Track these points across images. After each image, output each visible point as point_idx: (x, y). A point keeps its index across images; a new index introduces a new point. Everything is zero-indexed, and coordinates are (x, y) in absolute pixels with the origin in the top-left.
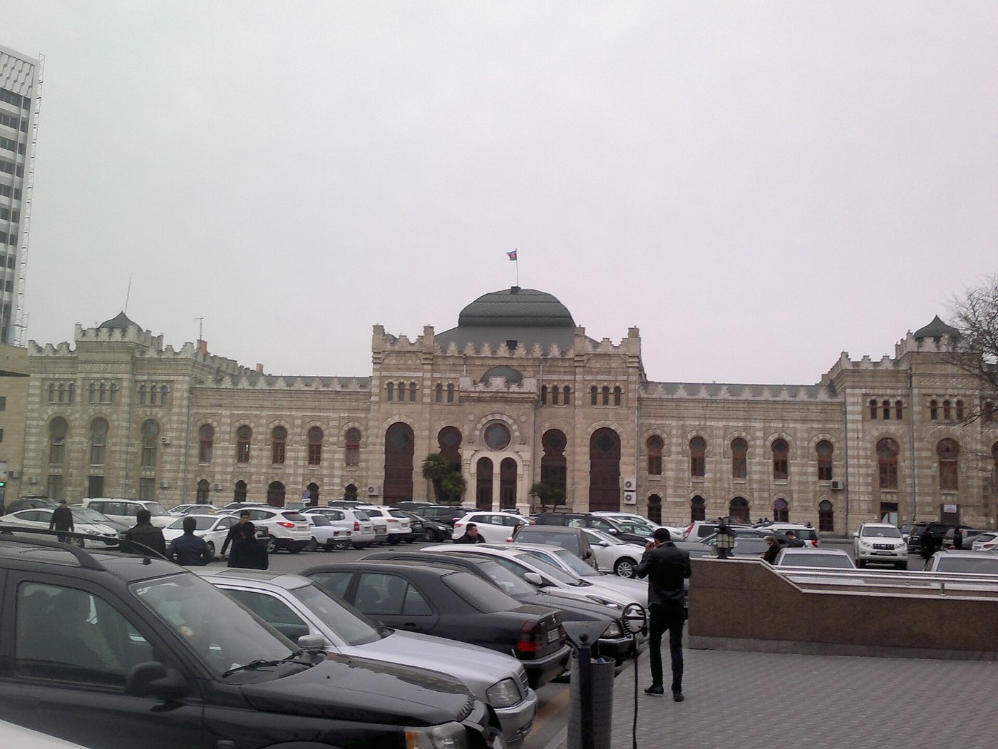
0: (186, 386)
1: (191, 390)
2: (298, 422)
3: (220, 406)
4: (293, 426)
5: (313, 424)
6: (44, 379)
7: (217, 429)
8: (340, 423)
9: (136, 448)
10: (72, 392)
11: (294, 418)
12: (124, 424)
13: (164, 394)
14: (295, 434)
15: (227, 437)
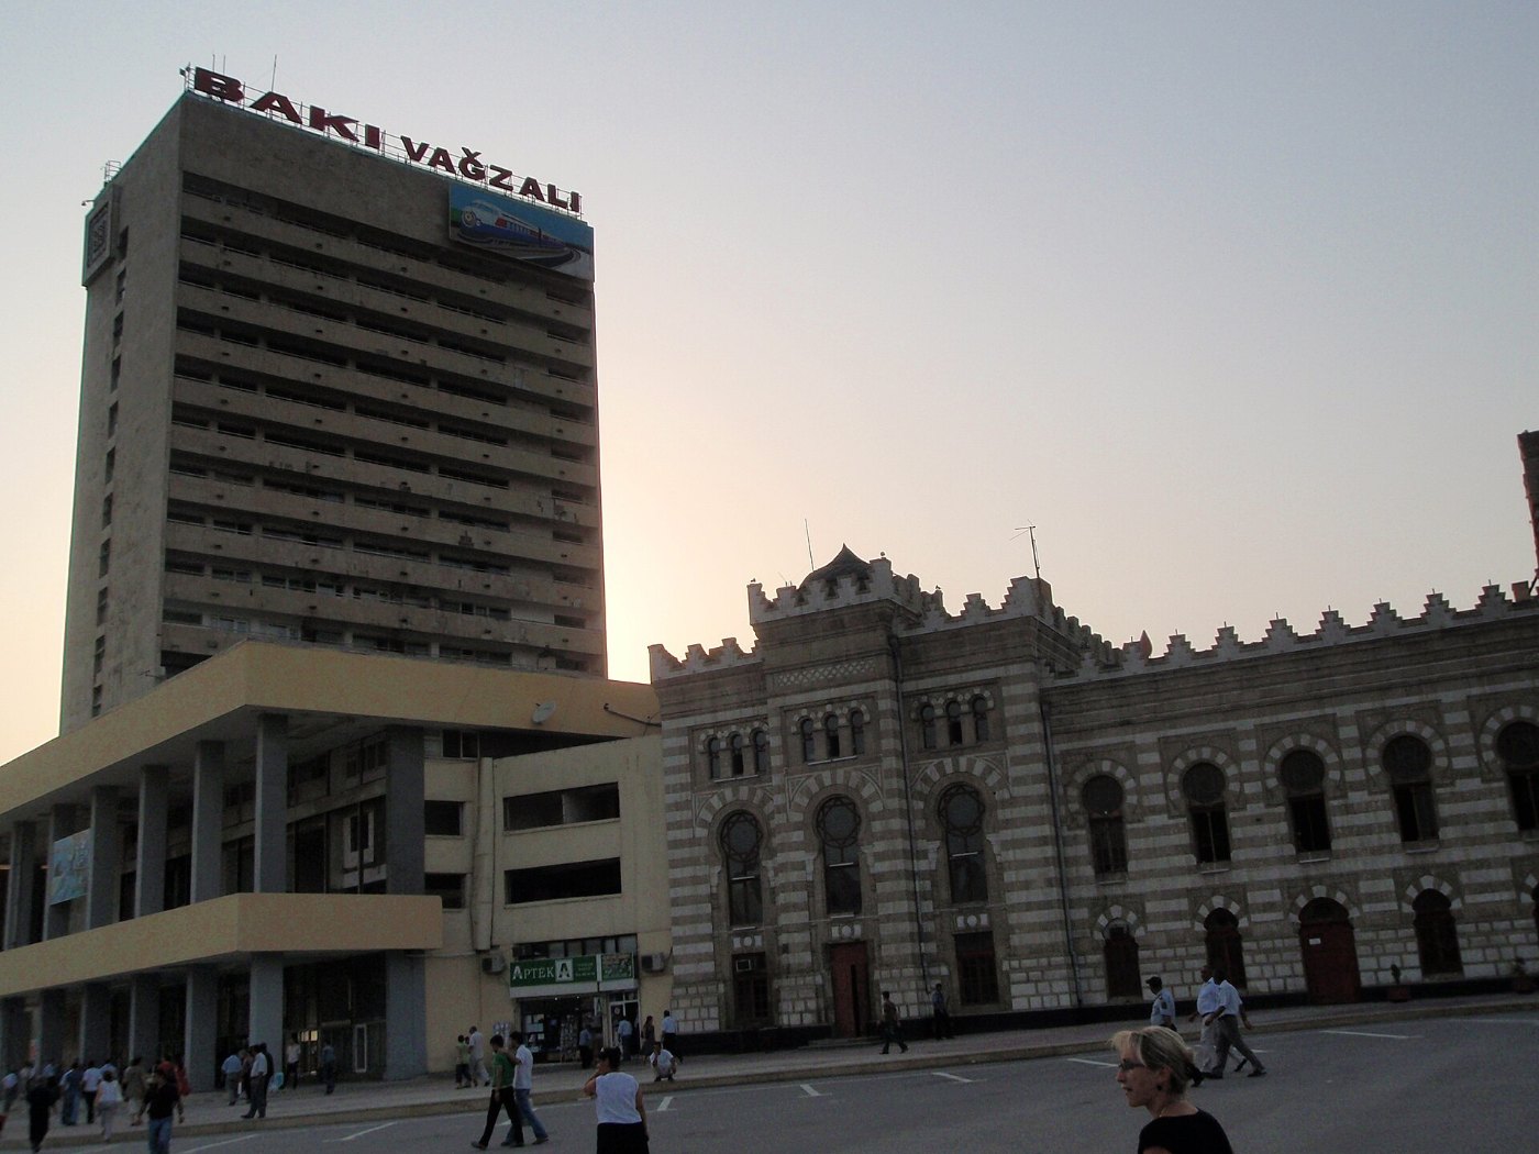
0: (1030, 688)
1: (1043, 698)
2: (1349, 732)
3: (1126, 723)
4: (1336, 744)
5: (1394, 729)
6: (692, 730)
7: (1129, 784)
8: (1472, 716)
9: (933, 856)
10: (759, 748)
11: (1334, 723)
12: (895, 803)
13: (979, 716)
14: (1343, 765)
15: (1159, 799)
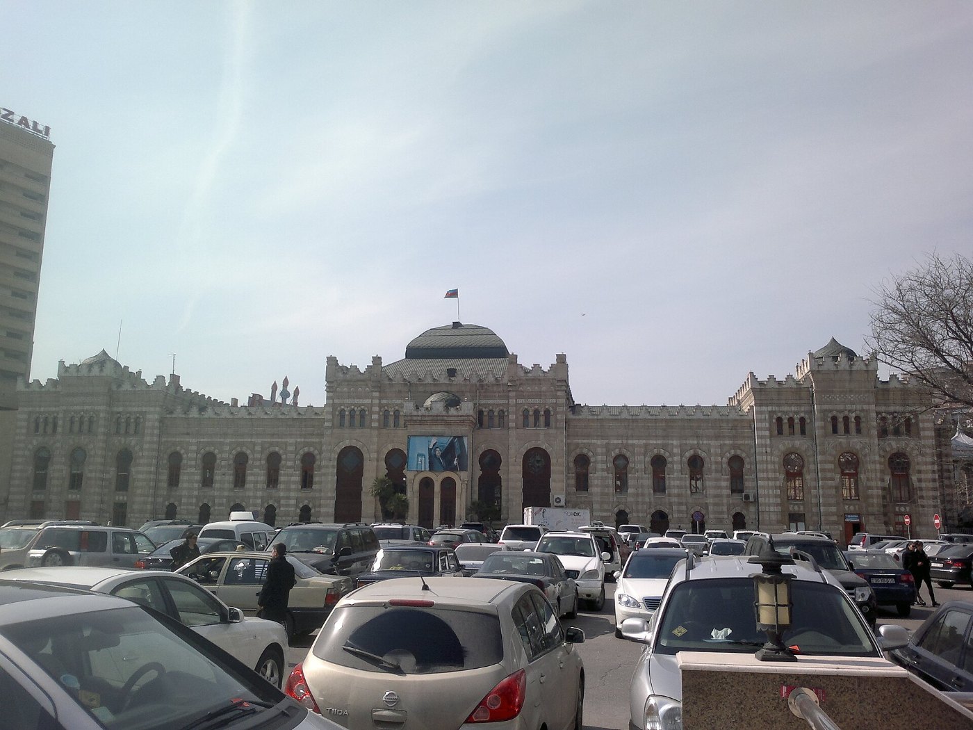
0: (157, 417)
1: (161, 421)
2: (258, 448)
3: (188, 434)
4: (254, 452)
5: (272, 449)
6: (30, 412)
7: (185, 456)
8: (296, 448)
9: (112, 473)
10: (55, 425)
11: (254, 444)
12: (100, 452)
13: (137, 424)
14: (254, 459)
15: (193, 463)
